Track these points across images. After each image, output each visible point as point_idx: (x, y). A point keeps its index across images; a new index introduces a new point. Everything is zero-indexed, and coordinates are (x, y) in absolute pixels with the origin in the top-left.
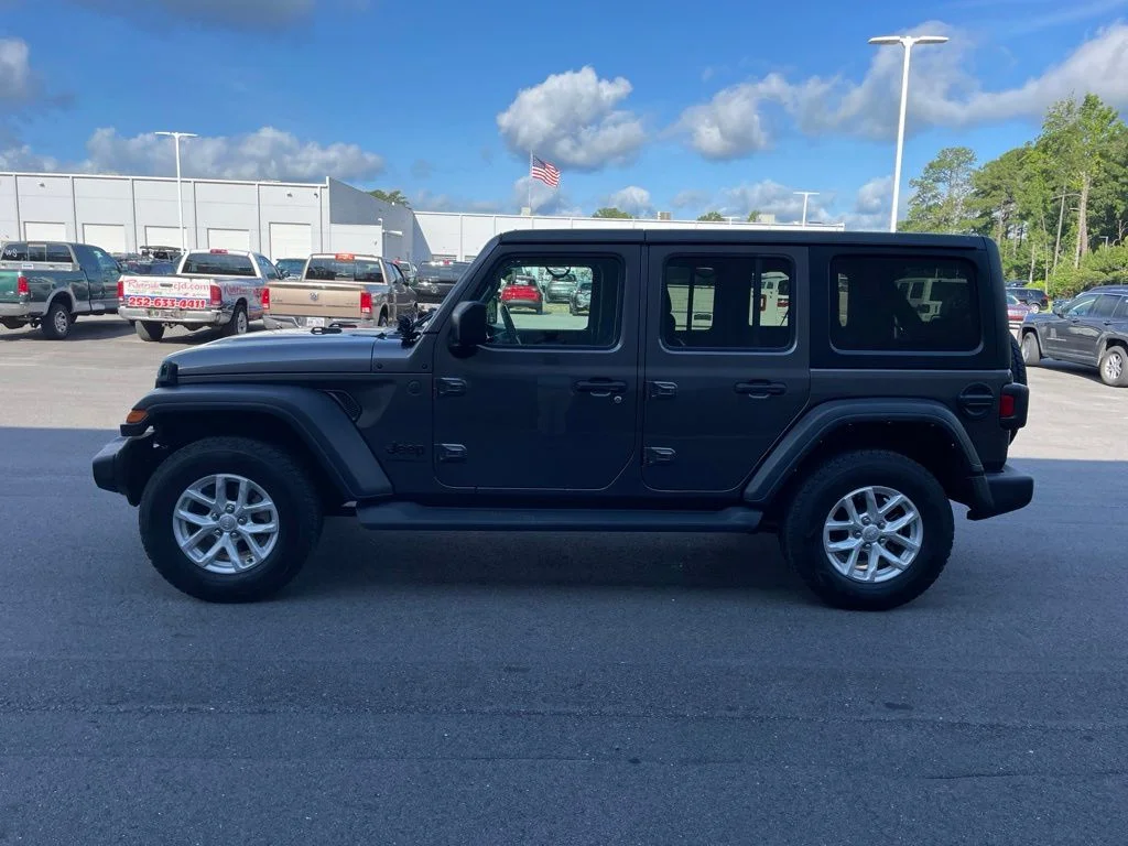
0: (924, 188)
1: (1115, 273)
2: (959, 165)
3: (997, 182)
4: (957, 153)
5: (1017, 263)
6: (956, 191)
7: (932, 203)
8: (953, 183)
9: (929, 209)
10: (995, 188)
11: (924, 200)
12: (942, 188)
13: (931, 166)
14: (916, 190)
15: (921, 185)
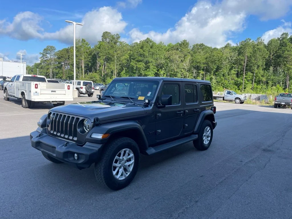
0: (43, 55)
1: (93, 79)
2: (52, 50)
3: (62, 56)
4: (51, 47)
5: (69, 75)
6: (52, 57)
7: (46, 59)
8: (51, 54)
9: (46, 60)
10: (62, 57)
11: (44, 58)
12: (48, 55)
13: (45, 50)
14: (42, 55)
15: (43, 54)
